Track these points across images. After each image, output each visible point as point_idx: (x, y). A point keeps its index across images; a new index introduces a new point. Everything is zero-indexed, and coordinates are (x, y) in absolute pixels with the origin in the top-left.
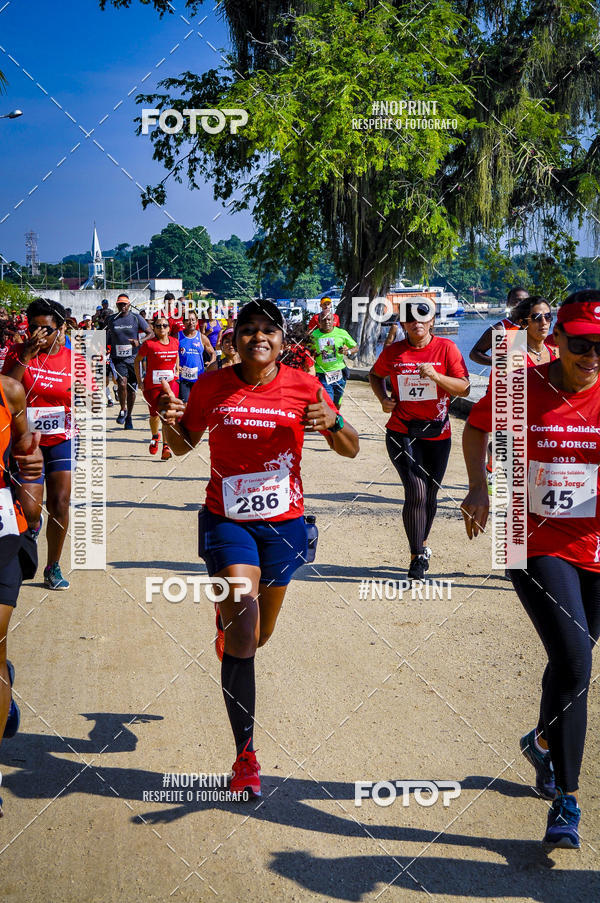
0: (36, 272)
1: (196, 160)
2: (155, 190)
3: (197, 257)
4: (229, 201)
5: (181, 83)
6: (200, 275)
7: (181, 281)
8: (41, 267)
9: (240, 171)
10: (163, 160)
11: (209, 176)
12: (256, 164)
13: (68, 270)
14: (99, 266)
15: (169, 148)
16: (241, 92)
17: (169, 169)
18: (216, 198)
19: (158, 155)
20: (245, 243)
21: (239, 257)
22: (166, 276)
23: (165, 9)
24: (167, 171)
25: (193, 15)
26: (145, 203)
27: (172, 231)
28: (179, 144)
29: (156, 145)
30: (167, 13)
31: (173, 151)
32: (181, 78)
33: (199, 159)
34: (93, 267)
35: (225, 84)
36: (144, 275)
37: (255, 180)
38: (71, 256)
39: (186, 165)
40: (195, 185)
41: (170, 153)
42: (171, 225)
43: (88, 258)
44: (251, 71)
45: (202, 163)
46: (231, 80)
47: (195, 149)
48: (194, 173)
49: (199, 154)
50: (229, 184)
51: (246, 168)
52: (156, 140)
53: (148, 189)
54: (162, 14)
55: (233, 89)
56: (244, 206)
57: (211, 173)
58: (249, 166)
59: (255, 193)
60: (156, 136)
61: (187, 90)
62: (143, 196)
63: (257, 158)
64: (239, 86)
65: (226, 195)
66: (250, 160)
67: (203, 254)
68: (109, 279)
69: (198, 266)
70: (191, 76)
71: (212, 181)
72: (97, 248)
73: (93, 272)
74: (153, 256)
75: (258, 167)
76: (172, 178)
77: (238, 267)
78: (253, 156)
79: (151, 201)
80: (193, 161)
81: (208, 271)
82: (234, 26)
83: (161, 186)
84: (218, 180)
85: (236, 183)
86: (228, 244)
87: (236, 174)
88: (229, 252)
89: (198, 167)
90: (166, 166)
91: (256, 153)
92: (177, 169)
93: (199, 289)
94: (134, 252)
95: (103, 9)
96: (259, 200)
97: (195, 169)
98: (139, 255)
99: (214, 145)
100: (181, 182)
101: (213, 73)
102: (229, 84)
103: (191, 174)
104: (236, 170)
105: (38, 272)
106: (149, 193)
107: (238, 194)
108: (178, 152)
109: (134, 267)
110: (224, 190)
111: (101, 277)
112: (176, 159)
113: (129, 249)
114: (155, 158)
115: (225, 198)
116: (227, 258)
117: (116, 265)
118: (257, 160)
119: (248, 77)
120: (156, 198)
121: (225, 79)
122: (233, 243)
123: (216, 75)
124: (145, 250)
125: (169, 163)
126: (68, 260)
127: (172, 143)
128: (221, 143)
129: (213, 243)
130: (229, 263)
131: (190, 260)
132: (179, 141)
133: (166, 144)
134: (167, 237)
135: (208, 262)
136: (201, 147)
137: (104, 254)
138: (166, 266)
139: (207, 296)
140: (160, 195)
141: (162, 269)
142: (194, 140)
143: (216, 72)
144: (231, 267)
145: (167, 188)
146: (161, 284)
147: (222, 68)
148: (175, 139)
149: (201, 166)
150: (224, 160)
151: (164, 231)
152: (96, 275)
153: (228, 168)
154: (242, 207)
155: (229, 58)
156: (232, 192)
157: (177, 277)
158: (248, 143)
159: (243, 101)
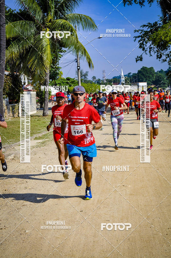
0: (105, 81)
1: (151, 48)
2: (140, 57)
3: (151, 76)
4: (161, 59)
5: (147, 26)
6: (152, 81)
7: (146, 83)
8: (107, 80)
9: (164, 51)
10: (142, 48)
11: (155, 52)
12: (169, 48)
13: (114, 81)
14: (123, 79)
15: (144, 45)
16: (165, 27)
17: (144, 51)
18: (157, 59)
19: (140, 47)
20: (165, 71)
21: (163, 76)
22: (142, 81)
23: (142, 5)
24: (143, 51)
25: (150, 6)
26: (137, 61)
27: (144, 69)
28: (146, 44)
29: (140, 44)
30: (143, 6)
31: (145, 46)
32: (147, 25)
33: (152, 48)
34: (121, 80)
35: (160, 26)
36: (136, 82)
37: (169, 53)
39: (148, 49)
40: (151, 55)
41: (144, 46)
42: (143, 67)
43: (120, 77)
44: (167, 21)
45: (153, 49)
46: (161, 24)
47: (151, 45)
48: (151, 52)
49: (152, 46)
50: (161, 55)
51: (166, 50)
52: (140, 43)
53: (138, 57)
54: (141, 6)
55: (162, 27)
56: (166, 60)
57: (156, 51)
58: (167, 49)
59: (169, 57)
60: (140, 41)
61: (149, 28)
62: (136, 59)
63: (169, 46)
64: (164, 26)
65: (160, 58)
66: (167, 47)
67: (153, 75)
68: (126, 83)
69: (151, 78)
70: (150, 24)
71: (156, 54)
72: (122, 74)
73: (121, 81)
74: (138, 76)
75: (169, 49)
76: (144, 53)
77: (163, 79)
78: (168, 46)
79: (138, 60)
80: (150, 48)
81: (154, 80)
82: (163, 8)
83: (141, 56)
84: (158, 53)
85: (163, 54)
86: (160, 72)
87: (163, 52)
88: (160, 74)
89: (152, 50)
90: (143, 50)
91: (169, 45)
92: (146, 51)
93: (151, 85)
94: (133, 75)
95: (125, 6)
96: (170, 59)
97: (151, 51)
98: (134, 76)
99: (156, 43)
100: (147, 54)
101: (156, 22)
102: (161, 25)
103: (150, 52)
104: (163, 50)
105: (106, 81)
106: (138, 58)
107: (164, 57)
108: (146, 46)
109: (133, 79)
110: (159, 56)
111: (124, 82)
112: (146, 48)
113: (131, 74)
114: (139, 48)
115: (160, 59)
116: (160, 76)
117: (128, 79)
118: (169, 47)
119: (166, 23)
120: (140, 59)
121: (160, 24)
122: (161, 71)
123: (157, 23)
124: (136, 74)
125: (144, 49)
126: (114, 78)
127: (144, 43)
128: (159, 43)
129: (155, 72)
130: (160, 77)
131: (149, 77)
132: (146, 43)
133: (143, 44)
134: (142, 70)
135: (154, 77)
136: (153, 44)
137: (124, 76)
138: (142, 79)
139: (154, 87)
140: (141, 58)
141: (141, 80)
142: (151, 42)
143: (157, 22)
144: (161, 78)
145: (143, 57)
146: (141, 84)
147: (159, 21)
148: (145, 42)
149: (153, 50)
150: (160, 47)
151: (141, 69)
152: (122, 82)
153: (161, 50)
154: (165, 61)
155: (161, 18)
156: (162, 57)
157: (145, 82)
158: (167, 42)
159: (165, 30)
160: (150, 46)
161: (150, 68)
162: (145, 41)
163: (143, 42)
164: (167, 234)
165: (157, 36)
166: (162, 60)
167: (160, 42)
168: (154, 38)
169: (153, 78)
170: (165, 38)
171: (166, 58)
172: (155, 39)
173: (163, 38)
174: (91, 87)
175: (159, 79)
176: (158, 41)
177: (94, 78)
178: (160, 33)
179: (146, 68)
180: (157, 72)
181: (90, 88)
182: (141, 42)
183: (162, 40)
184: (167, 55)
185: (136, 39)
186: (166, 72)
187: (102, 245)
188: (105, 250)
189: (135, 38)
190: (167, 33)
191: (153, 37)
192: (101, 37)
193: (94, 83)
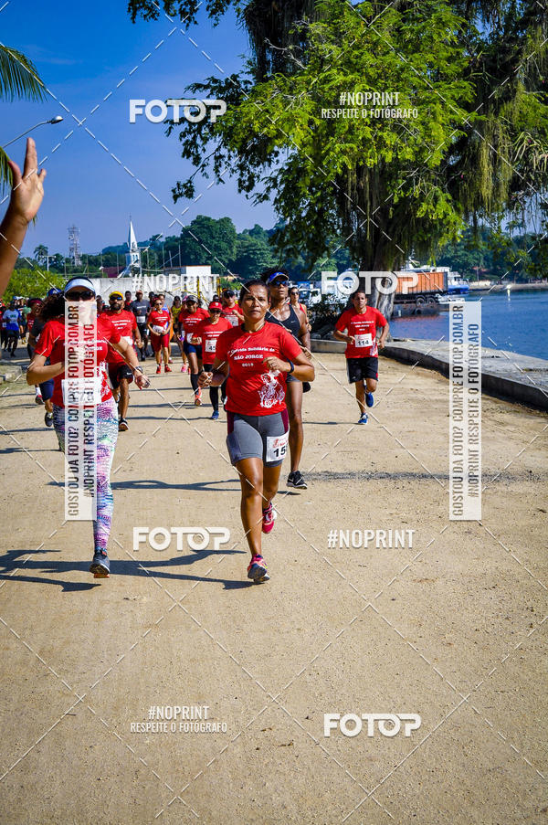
0: (78, 263)
1: (221, 157)
2: (185, 186)
3: (224, 245)
4: (251, 193)
5: (206, 87)
6: (227, 262)
7: (210, 267)
8: (83, 258)
9: (261, 166)
10: (191, 158)
11: (233, 171)
12: (275, 159)
13: (107, 260)
14: (135, 257)
15: (197, 146)
16: (260, 93)
17: (197, 166)
18: (240, 191)
19: (187, 153)
20: (267, 231)
21: (262, 244)
22: (196, 263)
23: (190, 20)
24: (195, 168)
25: (215, 25)
26: (176, 198)
27: (202, 224)
28: (206, 143)
29: (184, 144)
30: (192, 24)
31: (200, 150)
32: (206, 83)
33: (224, 156)
34: (129, 257)
35: (246, 87)
36: (176, 263)
37: (276, 174)
38: (110, 248)
39: (212, 162)
40: (220, 180)
41: (197, 151)
42: (199, 217)
43: (125, 249)
44: (269, 74)
45: (226, 159)
46: (251, 83)
47: (220, 147)
48: (220, 169)
49: (224, 151)
50: (251, 178)
51: (266, 163)
52: (184, 140)
53: (178, 184)
54: (188, 25)
55: (253, 91)
56: (266, 197)
57: (235, 168)
58: (270, 161)
59: (275, 186)
60: (184, 136)
61: (212, 93)
62: (174, 191)
64: (258, 89)
65: (249, 188)
66: (270, 155)
67: (230, 243)
68: (144, 267)
69: (224, 253)
70: (215, 81)
71: (236, 176)
72: (133, 239)
73: (130, 262)
74: (184, 246)
75: (278, 161)
76: (199, 174)
77: (261, 254)
78: (273, 152)
79: (181, 195)
80: (219, 158)
81: (234, 258)
82: (254, 34)
83: (190, 182)
84: (242, 175)
85: (258, 177)
86: (251, 232)
87: (258, 169)
88: (252, 240)
89: (223, 163)
90: (194, 163)
91: (276, 149)
92: (204, 166)
93: (226, 274)
94: (167, 242)
95: (134, 22)
96: (279, 191)
97: (220, 165)
98: (171, 245)
99: (236, 142)
100: (207, 177)
101: (235, 77)
102: (249, 86)
103: (217, 170)
104: (258, 165)
105: (80, 263)
106: (179, 188)
107: (260, 187)
108: (204, 150)
109: (167, 255)
110: (247, 183)
111: (137, 265)
112: (203, 156)
113: (163, 240)
114: (183, 156)
115: (248, 191)
116: (251, 246)
117: (151, 254)
118: (276, 155)
119: (266, 80)
120: (186, 193)
121: (246, 82)
122: (256, 231)
123: (238, 79)
124: (177, 240)
125: (197, 160)
126: (107, 251)
127: (199, 141)
128: (244, 141)
129: (237, 232)
130: (253, 250)
131: (217, 248)
132: (205, 140)
133: (193, 143)
134: (195, 227)
135: (235, 250)
136: (225, 145)
137: (139, 244)
138: (196, 254)
139: (234, 281)
140: (189, 190)
141: (192, 257)
142: (219, 139)
143: (237, 76)
144: (255, 254)
145: (195, 183)
146: (191, 271)
147: (243, 72)
148: (202, 139)
149: (226, 163)
150: (247, 157)
151: (194, 223)
152: (132, 263)
153: (251, 163)
154: (263, 199)
155: (250, 63)
156: (254, 185)
157: (206, 264)
158: (267, 141)
159: (263, 102)
160: (218, 149)
161: (222, 220)
162: (201, 136)
163: (195, 138)
164: (258, 749)
165: (237, 119)
166: (255, 197)
167: (247, 138)
168: (229, 124)
169: (229, 251)
170: (263, 126)
171: (268, 189)
172: (231, 128)
173: (256, 127)
174: (29, 282)
175: (248, 257)
176: (242, 135)
177: (42, 250)
178: (245, 110)
179: (209, 219)
180: (244, 232)
181: (29, 285)
182: (190, 137)
183: (252, 134)
184: (271, 179)
185: (170, 128)
186: (270, 232)
187: (46, 796)
188: (58, 813)
189: (168, 125)
190: (267, 111)
191: (226, 121)
192: (59, 118)
193: (41, 267)
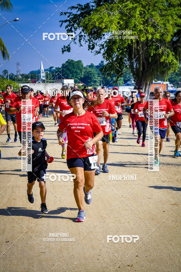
0: (20, 77)
1: (82, 36)
2: (67, 47)
3: (78, 71)
4: (93, 51)
5: (76, 8)
6: (80, 78)
7: (74, 80)
8: (22, 75)
9: (97, 40)
11: (86, 42)
12: (103, 37)
13: (32, 76)
14: (43, 75)
16: (99, 11)
18: (89, 50)
20: (96, 66)
21: (94, 71)
22: (67, 78)
26: (63, 52)
27: (70, 63)
29: (67, 31)
32: (76, 6)
34: (41, 75)
35: (92, 8)
36: (60, 78)
37: (103, 43)
38: (33, 71)
39: (78, 38)
40: (81, 45)
42: (69, 60)
43: (39, 72)
44: (102, 3)
45: (83, 37)
46: (94, 7)
48: (81, 41)
49: (83, 34)
50: (93, 45)
51: (100, 39)
52: (67, 29)
53: (64, 46)
55: (96, 10)
56: (99, 52)
57: (87, 40)
58: (101, 38)
59: (103, 48)
60: (67, 27)
61: (79, 10)
62: (62, 49)
63: (104, 35)
64: (98, 9)
65: (92, 49)
67: (81, 70)
68: (47, 79)
69: (79, 75)
70: (80, 5)
71: (88, 43)
72: (42, 68)
73: (41, 77)
74: (63, 71)
75: (104, 38)
76: (73, 42)
77: (94, 75)
78: (103, 34)
79: (65, 51)
80: (81, 36)
81: (82, 76)
83: (69, 45)
84: (90, 43)
85: (96, 44)
86: (90, 66)
87: (96, 41)
88: (90, 69)
89: (82, 38)
93: (79, 83)
94: (56, 69)
96: (105, 50)
97: (81, 39)
98: (58, 71)
99: (88, 30)
100: (76, 44)
101: (88, 4)
104: (96, 39)
105: (21, 77)
106: (64, 48)
107: (97, 48)
108: (75, 33)
110: (92, 47)
111: (44, 78)
113: (54, 68)
115: (92, 50)
116: (89, 72)
118: (104, 36)
119: (101, 6)
120: (67, 50)
121: (92, 6)
122: (91, 66)
123: (89, 5)
124: (60, 69)
126: (32, 73)
127: (73, 29)
128: (92, 29)
129: (84, 66)
130: (91, 73)
131: (76, 72)
132: (76, 29)
133: (71, 30)
134: (67, 64)
135: (83, 73)
136: (84, 31)
137: (45, 70)
138: (68, 75)
140: (69, 49)
141: (66, 76)
142: (81, 28)
143: (89, 4)
144: (91, 75)
145: (71, 46)
146: (66, 81)
147: (91, 2)
148: (74, 28)
149: (83, 38)
150: (92, 36)
151: (67, 62)
152: (42, 78)
153: (93, 39)
156: (94, 47)
157: (71, 79)
158: (101, 30)
159: (100, 14)
160: (81, 33)
161: (78, 61)
163: (71, 28)
165: (89, 21)
166: (95, 52)
169: (81, 74)
170: (100, 24)
171: (100, 49)
172: (87, 24)
173: (97, 24)
175: (88, 76)
176: (91, 27)
177: (5, 72)
179: (72, 61)
180: (86, 66)
182: (69, 28)
183: (95, 27)
184: (102, 45)
185: (62, 24)
189: (61, 23)
190: (101, 18)
192: (18, 19)
